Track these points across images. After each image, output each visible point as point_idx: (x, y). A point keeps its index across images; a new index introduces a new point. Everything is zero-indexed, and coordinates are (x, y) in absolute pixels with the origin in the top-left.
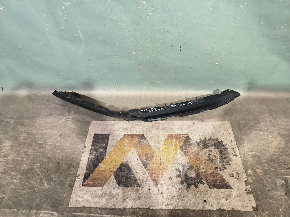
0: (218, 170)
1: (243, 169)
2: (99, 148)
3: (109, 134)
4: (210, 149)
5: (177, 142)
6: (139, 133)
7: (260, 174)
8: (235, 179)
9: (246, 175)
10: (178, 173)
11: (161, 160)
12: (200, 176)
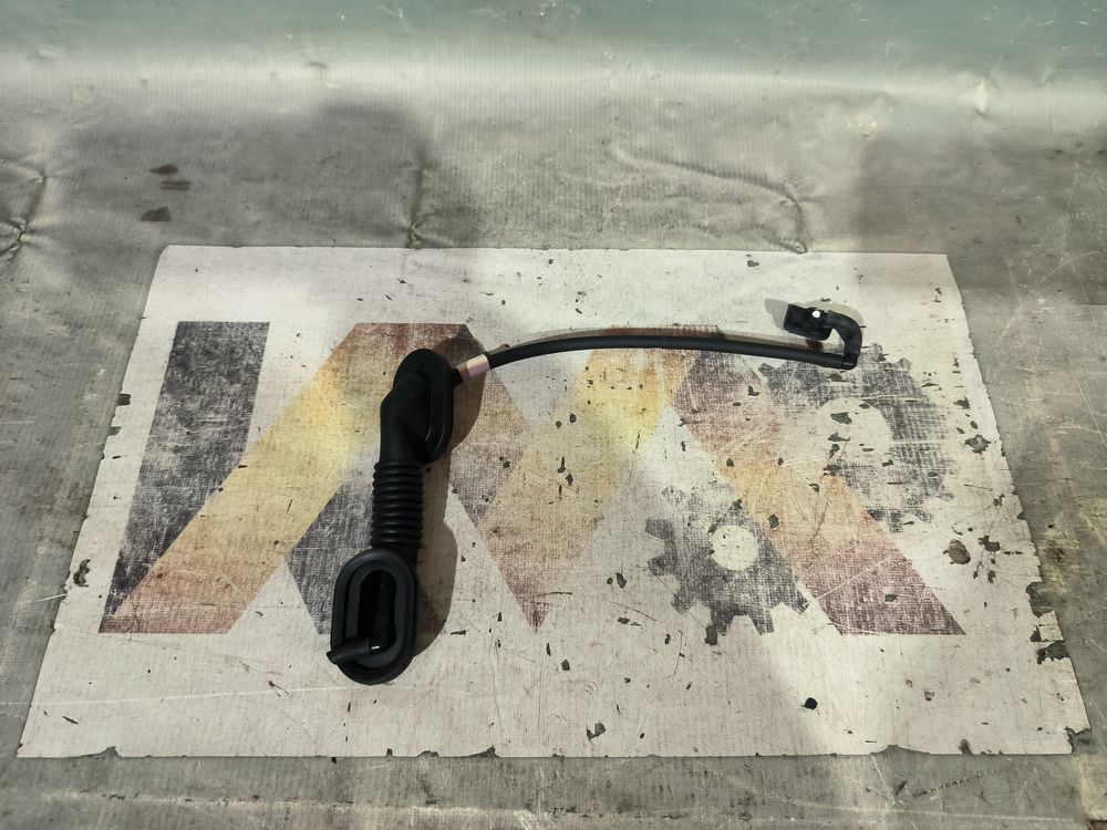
0: (884, 524)
1: (1021, 517)
2: (204, 407)
3: (268, 324)
4: (838, 405)
5: (659, 369)
6: (439, 320)
8: (976, 575)
9: (1037, 554)
10: (657, 547)
11: (559, 471)
12: (781, 563)
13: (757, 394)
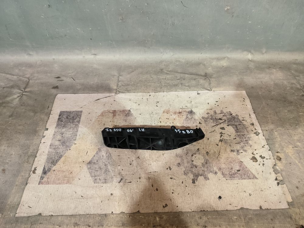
0: (235, 153)
1: (269, 150)
2: (66, 130)
3: (82, 111)
4: (222, 126)
7: (293, 157)
9: (274, 159)
10: (179, 160)
12: (210, 163)
13: (201, 124)
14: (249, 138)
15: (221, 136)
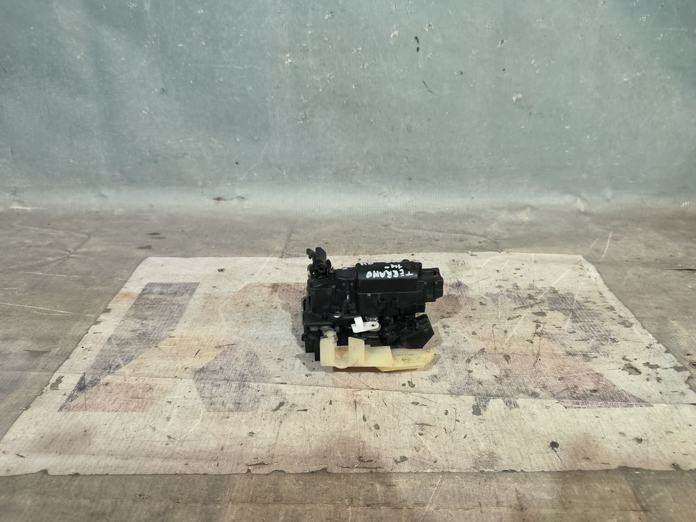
0: (578, 358)
1: (666, 352)
3: (199, 283)
4: (536, 309)
8: (648, 380)
13: (485, 305)
14: (607, 331)
15: (538, 326)
